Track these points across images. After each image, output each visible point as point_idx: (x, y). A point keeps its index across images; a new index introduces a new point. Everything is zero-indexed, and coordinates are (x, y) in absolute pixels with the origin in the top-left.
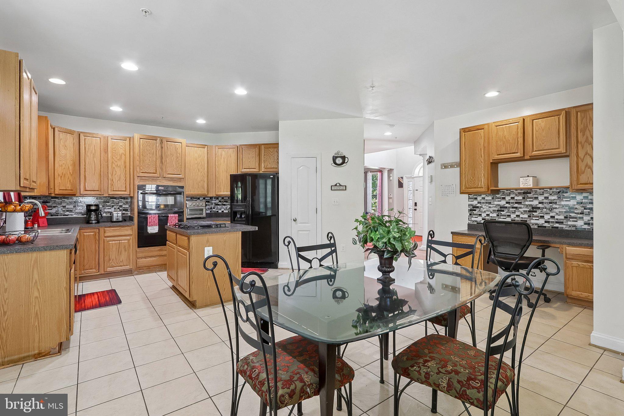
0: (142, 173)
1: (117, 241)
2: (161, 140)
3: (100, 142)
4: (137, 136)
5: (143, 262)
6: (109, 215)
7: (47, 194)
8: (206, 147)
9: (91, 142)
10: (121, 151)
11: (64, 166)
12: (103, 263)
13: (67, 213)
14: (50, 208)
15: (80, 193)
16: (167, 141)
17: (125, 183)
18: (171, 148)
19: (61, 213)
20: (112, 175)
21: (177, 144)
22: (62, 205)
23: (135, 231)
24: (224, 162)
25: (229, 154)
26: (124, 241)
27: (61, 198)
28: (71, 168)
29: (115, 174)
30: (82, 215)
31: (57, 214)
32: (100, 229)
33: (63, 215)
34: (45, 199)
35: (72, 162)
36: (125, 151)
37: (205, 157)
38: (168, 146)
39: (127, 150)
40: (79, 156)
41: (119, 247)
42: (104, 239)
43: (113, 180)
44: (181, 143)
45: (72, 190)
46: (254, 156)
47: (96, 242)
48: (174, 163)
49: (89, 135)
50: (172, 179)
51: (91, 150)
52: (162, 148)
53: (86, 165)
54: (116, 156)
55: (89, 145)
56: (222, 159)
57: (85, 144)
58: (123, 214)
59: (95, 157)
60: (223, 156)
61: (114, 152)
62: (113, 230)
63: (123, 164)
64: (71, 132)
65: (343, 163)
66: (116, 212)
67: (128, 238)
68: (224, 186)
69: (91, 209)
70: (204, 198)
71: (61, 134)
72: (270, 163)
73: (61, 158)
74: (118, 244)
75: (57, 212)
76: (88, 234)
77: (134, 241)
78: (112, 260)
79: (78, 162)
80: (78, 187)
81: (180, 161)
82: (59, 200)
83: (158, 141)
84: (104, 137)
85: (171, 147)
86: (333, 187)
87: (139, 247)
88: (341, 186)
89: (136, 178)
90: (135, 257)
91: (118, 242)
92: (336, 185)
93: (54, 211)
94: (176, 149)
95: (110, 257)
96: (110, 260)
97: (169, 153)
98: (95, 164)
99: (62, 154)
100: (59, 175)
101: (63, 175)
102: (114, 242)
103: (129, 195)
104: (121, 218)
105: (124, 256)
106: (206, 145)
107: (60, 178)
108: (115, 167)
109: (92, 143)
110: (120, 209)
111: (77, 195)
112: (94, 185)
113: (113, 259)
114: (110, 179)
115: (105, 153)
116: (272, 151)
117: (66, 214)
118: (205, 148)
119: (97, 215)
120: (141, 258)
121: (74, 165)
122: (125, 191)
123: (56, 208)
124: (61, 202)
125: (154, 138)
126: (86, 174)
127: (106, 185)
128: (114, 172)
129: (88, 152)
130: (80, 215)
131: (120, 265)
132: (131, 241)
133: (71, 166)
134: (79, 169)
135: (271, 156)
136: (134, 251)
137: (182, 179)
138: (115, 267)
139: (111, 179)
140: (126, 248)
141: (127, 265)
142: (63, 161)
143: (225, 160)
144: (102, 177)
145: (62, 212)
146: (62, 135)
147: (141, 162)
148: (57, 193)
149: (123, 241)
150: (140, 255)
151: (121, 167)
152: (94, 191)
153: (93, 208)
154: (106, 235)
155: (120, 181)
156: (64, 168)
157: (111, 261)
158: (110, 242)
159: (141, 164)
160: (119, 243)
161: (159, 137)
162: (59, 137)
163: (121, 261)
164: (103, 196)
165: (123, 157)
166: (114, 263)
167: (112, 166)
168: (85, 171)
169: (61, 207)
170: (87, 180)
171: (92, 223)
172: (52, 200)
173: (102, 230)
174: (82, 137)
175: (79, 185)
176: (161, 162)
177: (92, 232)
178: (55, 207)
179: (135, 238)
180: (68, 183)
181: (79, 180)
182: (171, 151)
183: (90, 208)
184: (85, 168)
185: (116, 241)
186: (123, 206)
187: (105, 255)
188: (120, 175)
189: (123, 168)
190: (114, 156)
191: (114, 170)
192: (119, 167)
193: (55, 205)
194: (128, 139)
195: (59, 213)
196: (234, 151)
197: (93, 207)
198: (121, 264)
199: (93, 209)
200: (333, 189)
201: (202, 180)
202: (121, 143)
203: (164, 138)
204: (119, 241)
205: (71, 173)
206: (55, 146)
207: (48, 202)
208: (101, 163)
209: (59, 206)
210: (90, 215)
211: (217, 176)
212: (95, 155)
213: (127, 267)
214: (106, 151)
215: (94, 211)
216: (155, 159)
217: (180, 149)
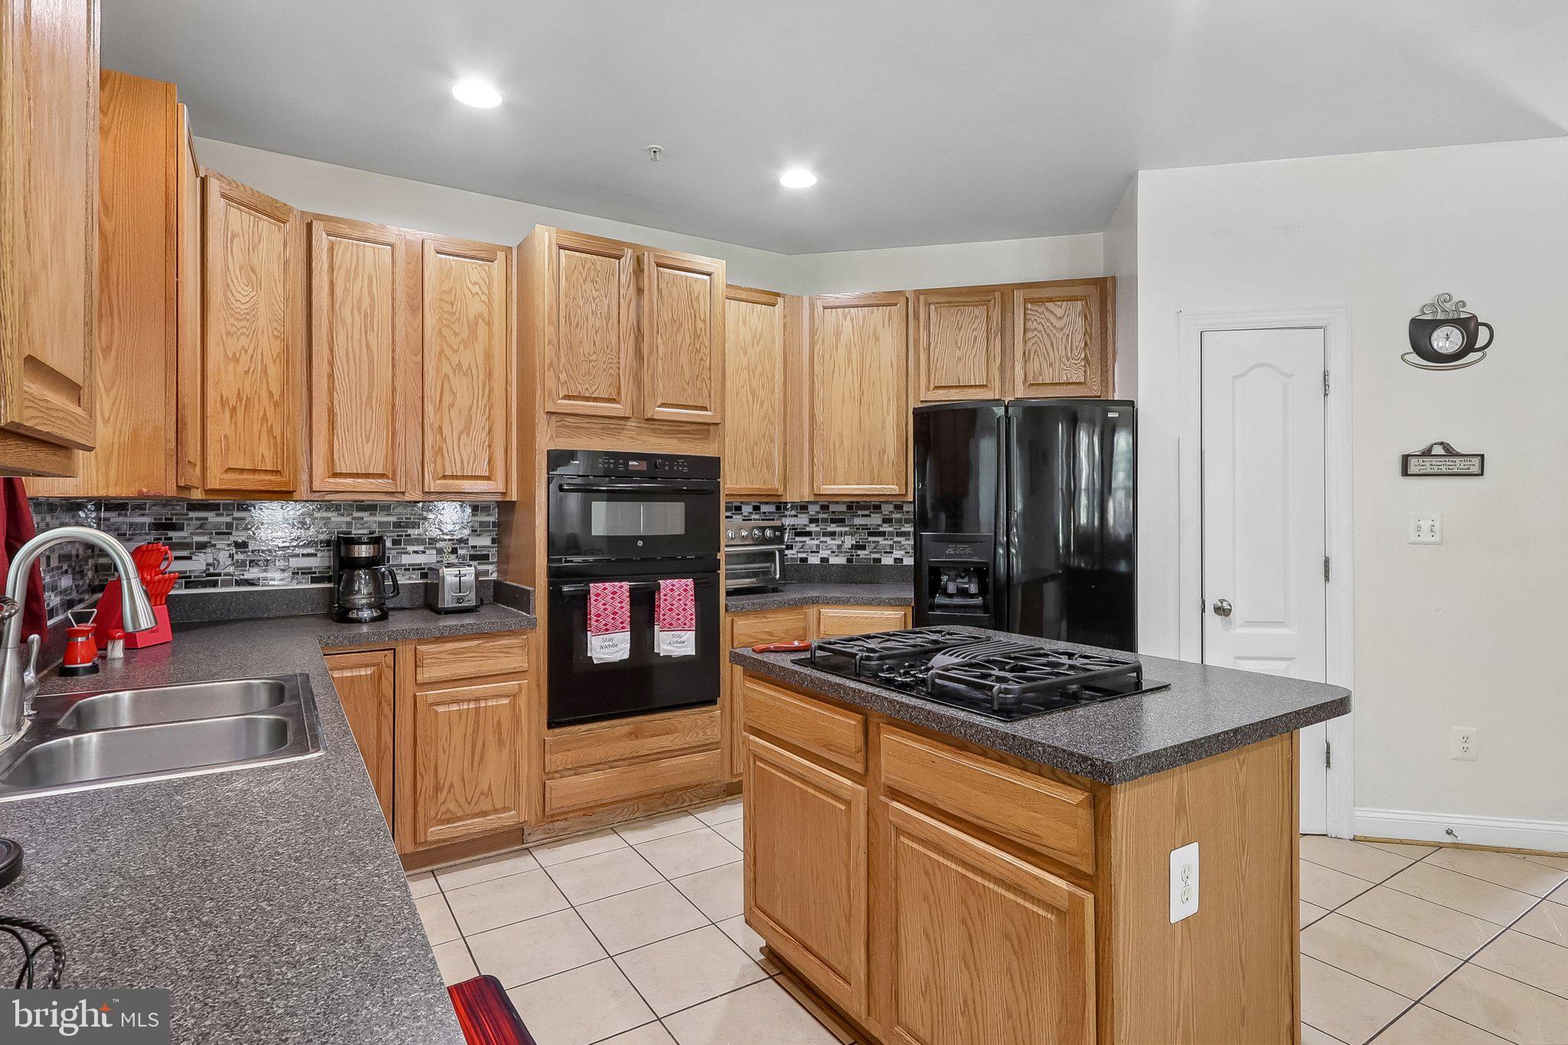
0: (567, 397)
1: (469, 701)
2: (635, 257)
3: (393, 262)
4: (545, 237)
5: (570, 789)
6: (416, 579)
7: (171, 491)
8: (780, 300)
9: (354, 263)
10: (476, 307)
11: (245, 359)
12: (410, 805)
13: (253, 573)
14: (185, 553)
15: (311, 487)
16: (658, 265)
17: (487, 443)
18: (675, 296)
19: (225, 575)
20: (438, 408)
21: (696, 280)
22: (232, 538)
23: (538, 653)
24: (850, 361)
25: (872, 331)
26: (496, 696)
27: (228, 508)
28: (274, 371)
29: (451, 406)
30: (314, 580)
31: (210, 579)
32: (399, 649)
33: (239, 583)
34: (165, 513)
35: (277, 347)
36: (489, 305)
37: (774, 342)
38: (663, 286)
39: (495, 305)
40: (305, 319)
41: (476, 731)
42: (415, 695)
43: (440, 429)
44: (709, 274)
45: (277, 472)
46: (981, 334)
47: (380, 713)
48: (684, 359)
49: (346, 230)
50: (675, 427)
51: (357, 296)
52: (640, 291)
53: (337, 361)
54: (456, 328)
55: (348, 273)
56: (842, 352)
57: (332, 269)
58: (478, 574)
59: (372, 328)
60: (844, 339)
61: (448, 307)
62: (454, 652)
63: (480, 361)
64: (276, 213)
65: (1469, 347)
66: (455, 571)
67: (512, 685)
68: (849, 460)
69: (356, 555)
70: (756, 508)
71: (234, 213)
72: (1051, 364)
73: (232, 320)
74: (472, 714)
75: (212, 570)
76: (347, 674)
77: (535, 696)
78: (447, 786)
79: (301, 345)
80: (303, 461)
81: (707, 352)
82: (222, 515)
83: (627, 262)
84: (409, 244)
85: (674, 291)
86: (1413, 462)
87: (552, 724)
88: (1458, 455)
89: (541, 419)
90: (536, 769)
91: (472, 705)
92: (1427, 453)
93: (197, 564)
94: (692, 299)
95: (441, 774)
96: (437, 788)
97: (666, 316)
98: (371, 360)
99: (238, 304)
100: (224, 402)
101: (241, 401)
102: (454, 707)
103: (504, 494)
104: (473, 596)
105: (494, 771)
106: (778, 295)
107: (228, 415)
108: (451, 375)
109: (361, 266)
110: (460, 552)
111: (296, 496)
112: (368, 452)
113: (452, 786)
114: (431, 425)
115: (413, 310)
116: (1059, 312)
117: (247, 576)
118: (774, 305)
119: (377, 581)
120: (562, 773)
121: (286, 357)
122: (488, 478)
123: (209, 550)
124: (229, 525)
125: (611, 251)
126: (336, 403)
127: (415, 453)
128: (446, 392)
129: (343, 303)
130: (307, 583)
131: (478, 811)
132: (522, 700)
133: (274, 362)
134: (305, 379)
135: (1059, 335)
136: (534, 743)
137: (711, 427)
138: (460, 819)
139: (436, 427)
140: (504, 731)
141: (506, 809)
142: (242, 338)
143: (855, 355)
144: (400, 417)
145: (231, 569)
146: (239, 219)
147: (564, 349)
148: (214, 483)
149: (490, 703)
150: (556, 760)
151: (475, 373)
152: (367, 476)
153: (363, 551)
154: (425, 675)
155: (468, 435)
156: (247, 372)
157: (445, 792)
158: (441, 709)
159: (563, 360)
160: (477, 709)
161: (629, 245)
162: (227, 224)
163: (482, 793)
164: (400, 498)
165: (482, 329)
166: (457, 801)
167: (438, 370)
168: (331, 390)
169: (229, 545)
170: (339, 429)
171: (359, 621)
172: (192, 514)
173: (406, 653)
174: (321, 240)
175: (306, 448)
176: (636, 353)
177: (366, 666)
178: (202, 546)
179: (538, 686)
180: (264, 437)
181: (305, 431)
182: (675, 306)
183: (349, 551)
184: (331, 376)
185: (463, 701)
186: (471, 543)
187: (420, 768)
188: (470, 409)
189: (481, 377)
190: (446, 326)
191: (446, 385)
192: (465, 374)
193: (204, 539)
194: (501, 255)
195: (219, 575)
196: (890, 318)
197: (364, 547)
198: (484, 805)
199: (364, 555)
200: (1412, 469)
201: (764, 437)
202: (474, 271)
203: (650, 249)
204: (477, 700)
205: (276, 397)
206: (210, 265)
207: (174, 527)
208: (397, 357)
209: (221, 543)
210: (351, 582)
211: (820, 419)
212: (372, 320)
213: (508, 819)
214: (417, 306)
215: (371, 563)
216: (614, 339)
217: (705, 301)
